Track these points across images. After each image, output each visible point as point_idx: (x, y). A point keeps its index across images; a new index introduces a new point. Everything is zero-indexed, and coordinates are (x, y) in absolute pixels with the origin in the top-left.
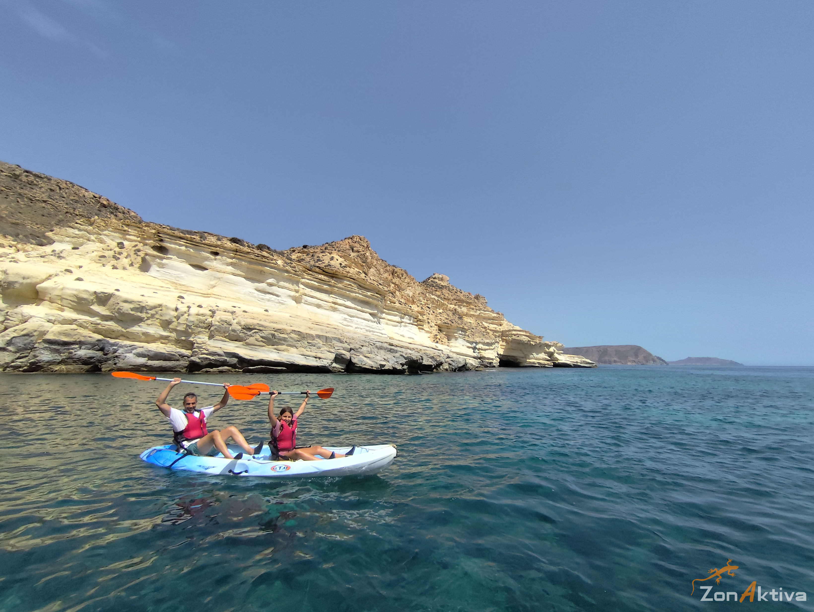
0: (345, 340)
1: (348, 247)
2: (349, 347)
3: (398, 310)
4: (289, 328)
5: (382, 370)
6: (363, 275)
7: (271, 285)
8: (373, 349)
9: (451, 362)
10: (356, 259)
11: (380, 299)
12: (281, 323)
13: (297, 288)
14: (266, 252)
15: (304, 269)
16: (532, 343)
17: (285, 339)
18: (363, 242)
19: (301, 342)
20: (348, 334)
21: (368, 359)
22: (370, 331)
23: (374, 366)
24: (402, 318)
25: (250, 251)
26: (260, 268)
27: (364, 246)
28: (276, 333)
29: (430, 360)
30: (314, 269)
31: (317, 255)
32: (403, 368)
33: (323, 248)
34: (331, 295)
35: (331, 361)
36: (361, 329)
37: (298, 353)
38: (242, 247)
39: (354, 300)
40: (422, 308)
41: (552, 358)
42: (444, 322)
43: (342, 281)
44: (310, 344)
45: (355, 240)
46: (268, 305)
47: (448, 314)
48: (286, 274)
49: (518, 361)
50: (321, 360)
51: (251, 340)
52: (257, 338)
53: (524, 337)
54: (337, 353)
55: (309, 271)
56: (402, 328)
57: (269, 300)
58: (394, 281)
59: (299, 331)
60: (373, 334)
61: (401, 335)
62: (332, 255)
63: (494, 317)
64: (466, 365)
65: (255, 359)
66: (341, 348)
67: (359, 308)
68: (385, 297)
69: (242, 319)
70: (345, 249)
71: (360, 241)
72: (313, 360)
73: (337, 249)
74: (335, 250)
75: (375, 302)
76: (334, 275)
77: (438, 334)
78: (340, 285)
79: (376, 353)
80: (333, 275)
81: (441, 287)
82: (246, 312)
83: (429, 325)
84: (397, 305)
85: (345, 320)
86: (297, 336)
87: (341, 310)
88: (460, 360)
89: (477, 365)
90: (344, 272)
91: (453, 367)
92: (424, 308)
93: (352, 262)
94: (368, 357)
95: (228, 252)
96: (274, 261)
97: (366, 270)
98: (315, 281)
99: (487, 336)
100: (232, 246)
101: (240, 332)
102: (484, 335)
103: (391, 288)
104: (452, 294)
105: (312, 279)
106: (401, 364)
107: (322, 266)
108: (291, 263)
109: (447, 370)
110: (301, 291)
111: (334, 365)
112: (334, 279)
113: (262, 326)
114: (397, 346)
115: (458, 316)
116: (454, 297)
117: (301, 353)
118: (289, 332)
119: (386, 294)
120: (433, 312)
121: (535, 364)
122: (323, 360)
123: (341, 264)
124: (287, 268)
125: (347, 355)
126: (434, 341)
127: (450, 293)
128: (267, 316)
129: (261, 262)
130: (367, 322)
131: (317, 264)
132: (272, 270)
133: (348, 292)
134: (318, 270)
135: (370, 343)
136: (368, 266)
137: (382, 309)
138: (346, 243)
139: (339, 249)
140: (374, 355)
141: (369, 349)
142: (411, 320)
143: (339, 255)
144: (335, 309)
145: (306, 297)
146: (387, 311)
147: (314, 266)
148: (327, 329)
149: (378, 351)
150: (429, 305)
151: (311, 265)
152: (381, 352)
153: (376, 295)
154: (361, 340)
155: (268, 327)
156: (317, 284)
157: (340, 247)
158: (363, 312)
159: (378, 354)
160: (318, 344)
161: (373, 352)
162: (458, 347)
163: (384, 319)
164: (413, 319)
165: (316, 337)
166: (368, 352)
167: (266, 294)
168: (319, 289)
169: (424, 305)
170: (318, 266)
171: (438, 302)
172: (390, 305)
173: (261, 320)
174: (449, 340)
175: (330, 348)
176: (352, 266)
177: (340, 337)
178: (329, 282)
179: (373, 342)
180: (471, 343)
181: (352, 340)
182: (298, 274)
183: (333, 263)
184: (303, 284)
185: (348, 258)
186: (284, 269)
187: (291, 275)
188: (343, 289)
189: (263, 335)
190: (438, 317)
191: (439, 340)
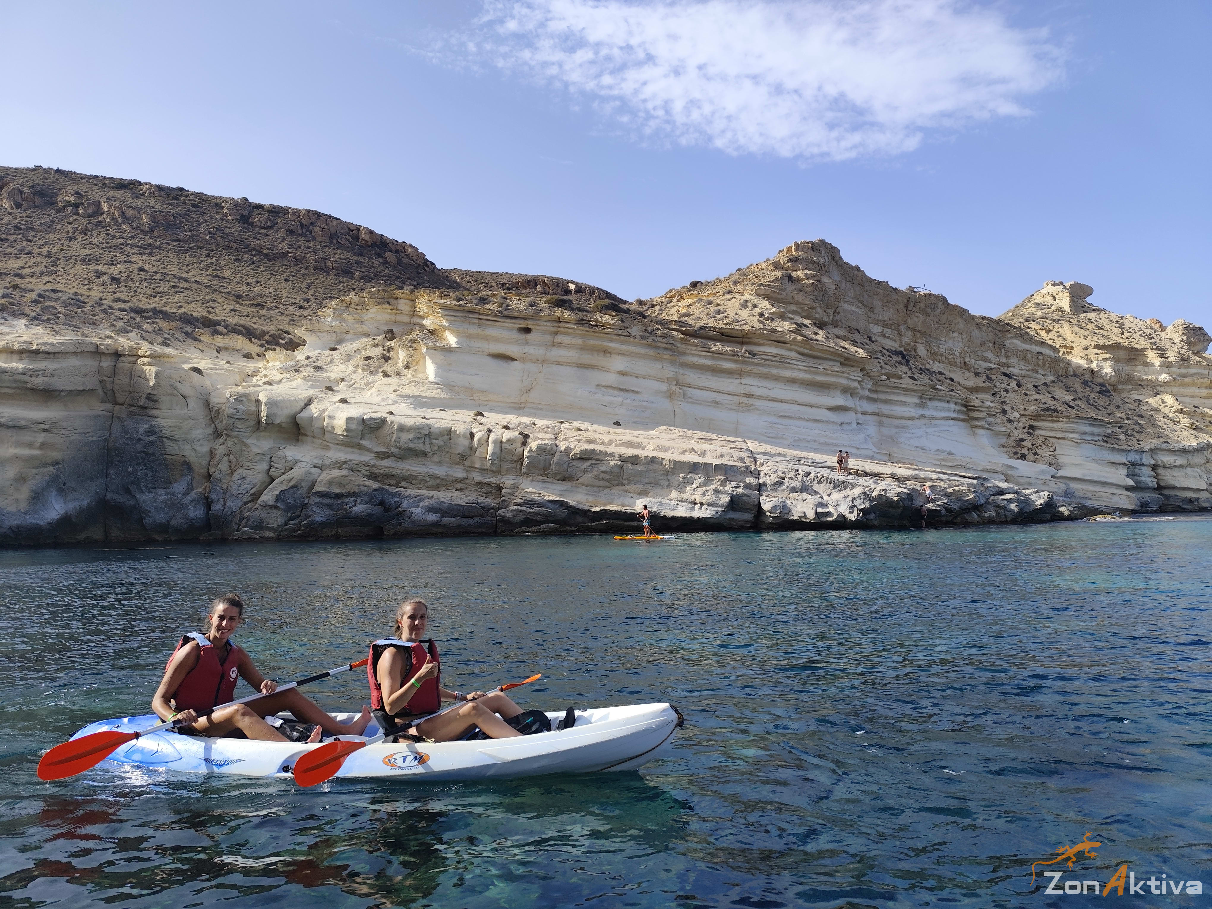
0: (750, 468)
1: (779, 273)
2: (756, 482)
4: (645, 455)
5: (822, 523)
7: (624, 374)
11: (850, 376)
13: (672, 375)
14: (613, 314)
15: (683, 336)
17: (640, 475)
23: (805, 515)
24: (920, 408)
25: (584, 316)
26: (603, 345)
28: (625, 465)
29: (942, 500)
31: (716, 300)
32: (866, 517)
35: (722, 509)
36: (808, 442)
38: (569, 312)
40: (989, 378)
42: (1045, 407)
43: (760, 349)
44: (686, 481)
46: (621, 413)
47: (1070, 384)
48: (650, 351)
50: (704, 507)
51: (587, 478)
52: (595, 473)
54: (733, 493)
55: (693, 340)
56: (924, 430)
57: (623, 403)
65: (595, 509)
66: (740, 485)
67: (802, 399)
68: (863, 369)
69: (571, 444)
70: (772, 278)
71: (809, 253)
72: (691, 509)
73: (756, 283)
74: (752, 284)
76: (745, 340)
77: (1025, 436)
79: (811, 491)
80: (741, 340)
82: (580, 429)
83: (1004, 419)
85: (771, 427)
87: (761, 407)
88: (1033, 498)
90: (766, 331)
91: (1010, 514)
93: (791, 304)
94: (794, 500)
95: (546, 324)
96: (626, 330)
98: (705, 357)
100: (554, 313)
101: (569, 466)
104: (1088, 332)
105: (700, 353)
106: (861, 510)
107: (722, 323)
110: (681, 379)
111: (730, 515)
112: (746, 347)
113: (601, 453)
115: (1098, 389)
118: (646, 460)
119: (865, 363)
120: (1019, 386)
122: (708, 508)
123: (761, 315)
125: (753, 497)
126: (1016, 453)
128: (616, 433)
129: (602, 335)
131: (712, 322)
132: (623, 347)
133: (774, 371)
134: (712, 333)
135: (800, 472)
136: (828, 306)
137: (867, 393)
138: (777, 265)
139: (760, 280)
140: (805, 495)
141: (797, 484)
142: (949, 410)
143: (759, 295)
144: (749, 408)
145: (690, 389)
146: (882, 396)
147: (702, 328)
148: (720, 451)
149: (816, 487)
150: (1011, 369)
151: (698, 326)
152: (821, 488)
153: (839, 368)
154: (783, 467)
155: (612, 455)
156: (709, 362)
157: (764, 277)
158: (812, 406)
159: (815, 492)
160: (699, 479)
161: (804, 489)
162: (1081, 465)
163: (873, 414)
164: (958, 408)
165: (694, 467)
166: (793, 490)
167: (616, 392)
168: (716, 371)
169: (994, 371)
170: (712, 325)
171: (1040, 357)
172: (887, 383)
173: (603, 443)
174: (1055, 450)
175: (721, 485)
176: (790, 312)
177: (739, 464)
178: (734, 355)
179: (808, 469)
180: (1124, 454)
181: (765, 469)
182: (672, 349)
183: (744, 314)
184: (684, 365)
185: (779, 296)
186: (645, 342)
187: (659, 351)
188: (763, 365)
189: (604, 468)
190: (1031, 395)
191: (1026, 453)
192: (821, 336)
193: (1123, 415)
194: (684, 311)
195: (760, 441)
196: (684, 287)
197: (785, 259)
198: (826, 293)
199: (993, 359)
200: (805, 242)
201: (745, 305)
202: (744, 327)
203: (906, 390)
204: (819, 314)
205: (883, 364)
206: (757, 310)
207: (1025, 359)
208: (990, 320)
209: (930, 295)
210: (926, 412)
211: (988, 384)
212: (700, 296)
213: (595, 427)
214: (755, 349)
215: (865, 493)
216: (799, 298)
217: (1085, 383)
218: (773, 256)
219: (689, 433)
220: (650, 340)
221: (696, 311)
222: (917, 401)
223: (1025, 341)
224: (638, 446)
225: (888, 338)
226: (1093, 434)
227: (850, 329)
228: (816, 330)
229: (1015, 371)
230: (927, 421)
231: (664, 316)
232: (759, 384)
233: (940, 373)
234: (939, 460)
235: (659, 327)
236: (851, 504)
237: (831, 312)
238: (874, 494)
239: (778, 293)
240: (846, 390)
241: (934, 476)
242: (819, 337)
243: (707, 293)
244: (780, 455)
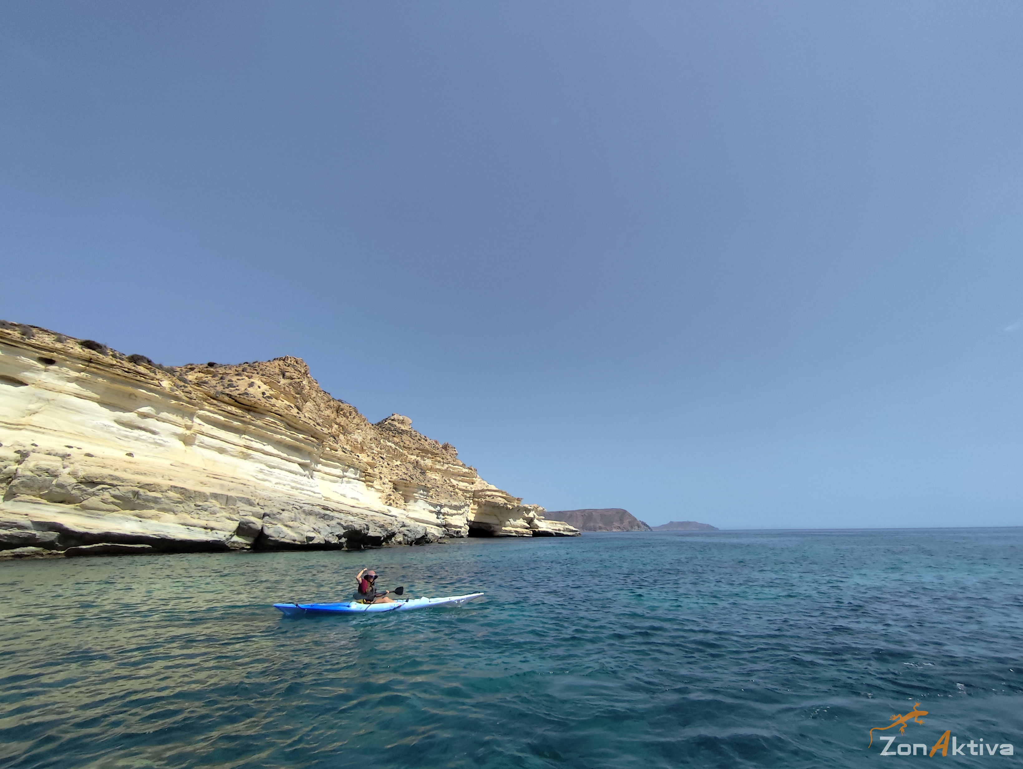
0: (257, 501)
1: (277, 370)
2: (262, 512)
3: (339, 460)
4: (165, 483)
5: (309, 545)
6: (295, 411)
7: (145, 416)
8: (298, 515)
9: (406, 533)
10: (287, 389)
11: (315, 444)
12: (154, 475)
13: (189, 423)
14: (145, 367)
15: (205, 396)
16: (509, 506)
17: (156, 500)
18: (299, 366)
19: (184, 505)
20: (263, 493)
21: (290, 529)
22: (297, 489)
23: (297, 539)
24: (344, 471)
25: (115, 363)
26: (130, 389)
27: (300, 372)
28: (141, 491)
29: (379, 530)
30: (221, 397)
31: (229, 377)
32: (340, 541)
33: (240, 369)
34: (243, 436)
35: (230, 533)
36: (284, 485)
37: (177, 521)
38: (101, 356)
39: (278, 444)
40: (373, 458)
41: (532, 525)
42: (401, 477)
43: (263, 416)
44: (200, 508)
45: (289, 362)
46: (133, 446)
47: (408, 467)
48: (174, 402)
49: (492, 529)
50: (214, 531)
51: (93, 501)
52: (104, 497)
53: (500, 499)
54: (242, 520)
55: (212, 400)
56: (344, 484)
57: (137, 439)
58: (338, 420)
59: (183, 488)
60: (301, 493)
61: (341, 495)
62: (252, 380)
63: (465, 473)
64: (427, 536)
65: (95, 532)
66: (248, 513)
67: (285, 455)
68: (323, 441)
69: (80, 467)
70: (272, 373)
71: (295, 364)
72: (200, 533)
73: (261, 372)
74: (258, 373)
75: (309, 448)
77: (392, 493)
78: (259, 422)
79: (303, 521)
80: (250, 408)
81: (400, 431)
82: (92, 456)
83: (381, 482)
84: (340, 453)
85: (261, 472)
86: (178, 495)
87: (256, 457)
88: (419, 529)
89: (440, 536)
90: (267, 405)
91: (409, 539)
92: (376, 458)
93: (281, 392)
94: (290, 527)
95: (74, 360)
96: (156, 382)
97: (300, 403)
98: (220, 415)
99: (455, 497)
100: (83, 353)
101: (73, 489)
102: (451, 496)
103: (334, 430)
104: (415, 441)
105: (217, 411)
106: (337, 536)
107: (235, 393)
108: (184, 386)
109: (400, 543)
110: (196, 427)
111: (236, 538)
112: (251, 413)
113: (118, 479)
114: (334, 510)
115: (420, 471)
116: (417, 445)
117: (182, 521)
118: (165, 488)
119: (325, 438)
120: (388, 464)
121: (512, 533)
122: (218, 532)
123: (264, 393)
124: (177, 393)
125: (258, 523)
126: (386, 503)
127: (411, 440)
128: (130, 462)
129: (132, 381)
130: (294, 475)
131: (227, 391)
134: (227, 399)
135: (294, 506)
136: (303, 399)
139: (263, 372)
140: (298, 524)
141: (291, 515)
142: (357, 474)
143: (263, 382)
144: (247, 456)
145: (202, 436)
146: (325, 461)
147: (221, 393)
148: (231, 486)
149: (306, 517)
150: (383, 455)
151: (217, 391)
153: (310, 438)
154: (281, 501)
155: (127, 481)
156: (222, 419)
157: (268, 371)
158: (289, 461)
159: (305, 521)
160: (212, 507)
161: (296, 519)
164: (360, 473)
165: (210, 497)
166: (290, 519)
167: (133, 429)
168: (227, 426)
169: (376, 455)
170: (229, 393)
171: (396, 451)
173: (117, 469)
174: (406, 502)
175: (231, 513)
176: (283, 397)
177: (249, 497)
178: (244, 417)
179: (298, 504)
180: (435, 506)
181: (269, 502)
183: (252, 390)
184: (200, 417)
185: (277, 385)
186: (172, 394)
187: (182, 403)
188: (264, 428)
189: (115, 493)
190: (394, 470)
191: (392, 502)
193: (431, 486)
194: (203, 380)
196: (202, 364)
197: (281, 363)
198: (304, 391)
199: (376, 448)
201: (252, 385)
202: (251, 399)
203: (339, 458)
206: (261, 390)
207: (390, 450)
209: (350, 406)
210: (348, 474)
211: (374, 461)
212: (216, 373)
215: (340, 524)
216: (289, 389)
217: (414, 467)
219: (201, 469)
221: (214, 381)
222: (342, 466)
223: (389, 441)
226: (422, 494)
228: (298, 411)
230: (347, 479)
232: (257, 440)
235: (186, 385)
237: (304, 403)
239: (275, 383)
243: (222, 372)
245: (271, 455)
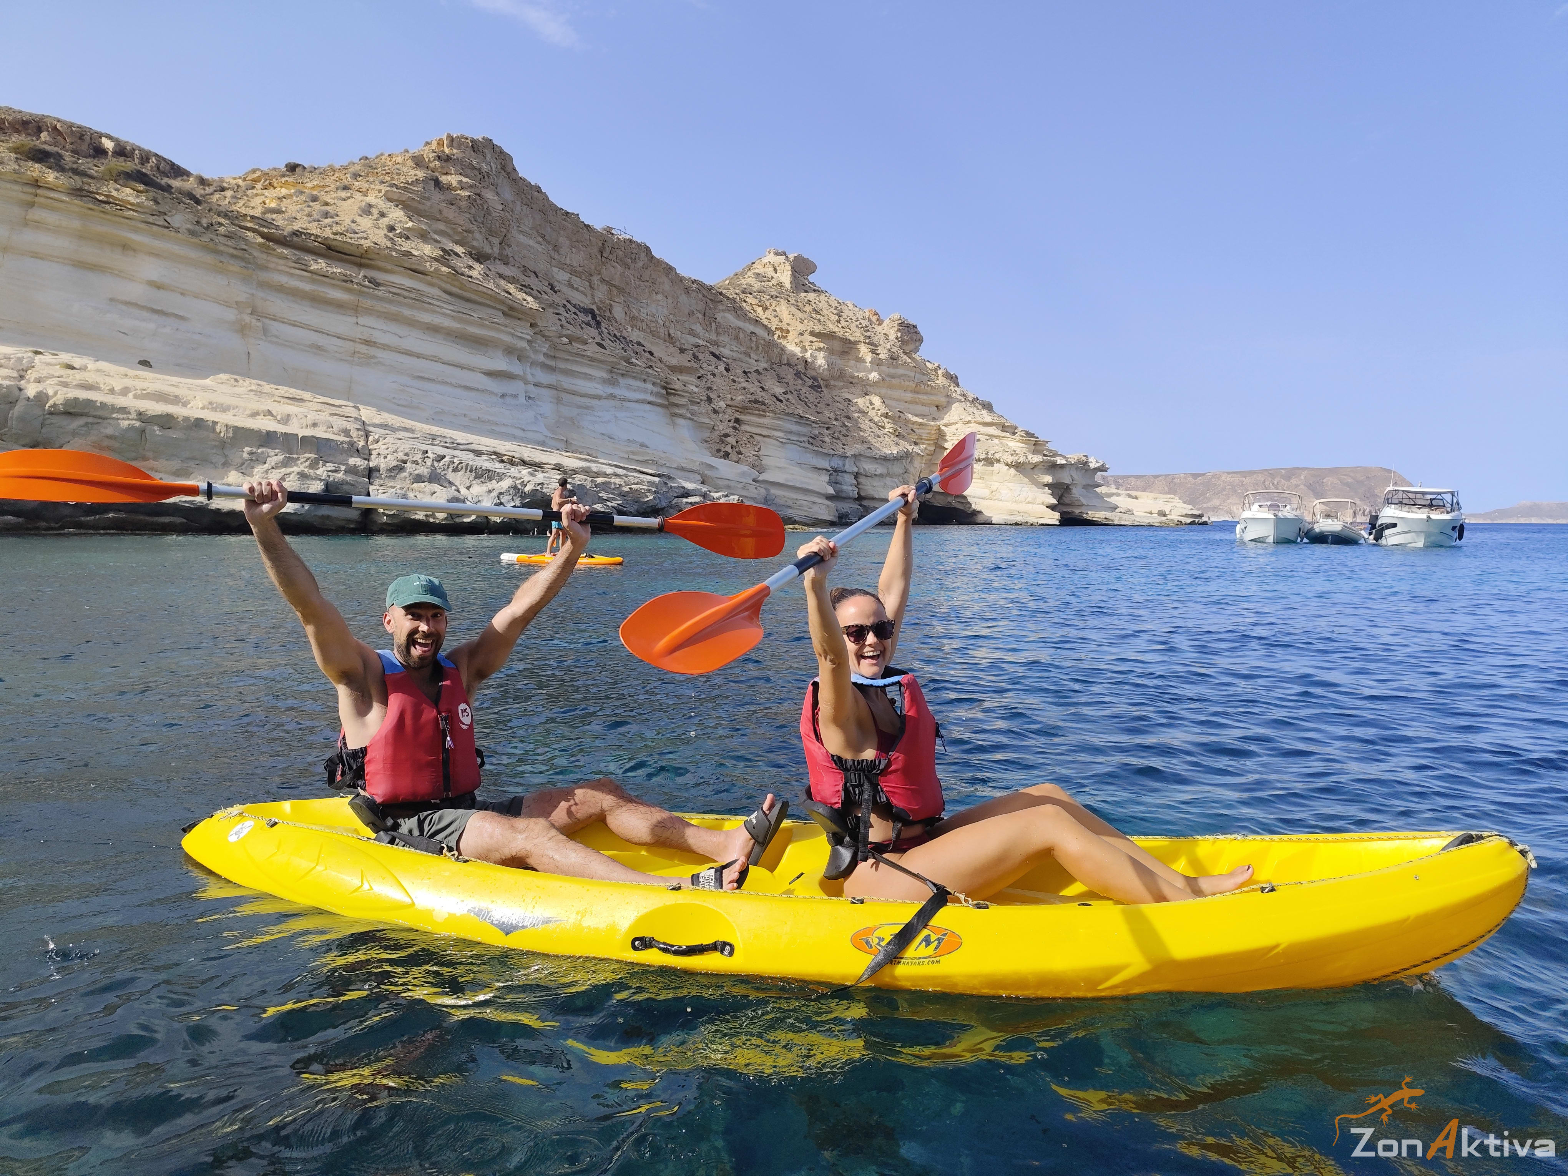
1: (422, 172)
2: (368, 465)
4: (186, 414)
7: (157, 288)
10: (447, 214)
11: (514, 332)
12: (174, 399)
13: (245, 298)
15: (264, 241)
16: (1011, 458)
17: (174, 444)
19: (226, 452)
24: (611, 385)
25: (79, 185)
26: (114, 234)
28: (149, 428)
31: (326, 196)
33: (348, 175)
34: (357, 319)
38: (55, 173)
40: (695, 357)
41: (1066, 500)
42: (752, 398)
44: (253, 457)
45: (451, 150)
47: (783, 375)
54: (329, 479)
55: (281, 249)
59: (217, 423)
62: (370, 199)
63: (919, 385)
66: (340, 467)
70: (411, 180)
71: (468, 153)
73: (388, 181)
74: (382, 183)
76: (364, 261)
77: (730, 431)
78: (380, 291)
82: (72, 367)
83: (709, 408)
86: (213, 436)
87: (388, 362)
90: (393, 253)
92: (701, 356)
93: (434, 221)
94: (419, 492)
96: (164, 218)
98: (299, 278)
100: (20, 170)
104: (805, 315)
105: (294, 271)
107: (332, 232)
108: (219, 223)
110: (260, 307)
112: (362, 271)
113: (105, 407)
115: (810, 382)
118: (188, 423)
119: (536, 317)
120: (727, 370)
123: (391, 229)
125: (359, 485)
126: (719, 451)
130: (475, 396)
131: (312, 227)
132: (157, 244)
133: (407, 312)
134: (310, 244)
135: (430, 454)
136: (491, 232)
137: (541, 358)
138: (419, 162)
139: (393, 179)
140: (436, 487)
141: (424, 471)
142: (645, 391)
143: (390, 200)
144: (368, 361)
145: (275, 324)
146: (562, 365)
147: (297, 233)
148: (312, 417)
149: (451, 476)
150: (721, 349)
151: (289, 229)
152: (458, 479)
153: (500, 318)
154: (406, 446)
155: (124, 410)
156: (307, 287)
157: (399, 174)
158: (462, 367)
159: (450, 483)
160: (275, 457)
161: (434, 478)
162: (785, 468)
163: (550, 387)
164: (656, 389)
165: (268, 439)
166: (419, 479)
167: (145, 314)
168: (317, 301)
169: (701, 349)
170: (314, 232)
171: (754, 339)
172: (569, 347)
173: (112, 391)
174: (760, 449)
175: (311, 467)
176: (435, 232)
177: (341, 438)
178: (346, 281)
179: (441, 451)
180: (828, 458)
181: (380, 447)
182: (243, 256)
183: (365, 223)
184: (263, 285)
185: (420, 207)
186: (195, 240)
187: (222, 259)
188: (391, 302)
189: (109, 431)
190: (739, 383)
191: (730, 450)
192: (477, 270)
193: (832, 416)
194: (273, 205)
195: (380, 408)
196: (275, 169)
197: (432, 155)
198: (490, 214)
199: (703, 335)
200: (462, 136)
201: (367, 210)
202: (362, 242)
203: (592, 359)
204: (479, 241)
205: (564, 323)
206: (385, 221)
207: (737, 338)
208: (702, 285)
209: (631, 241)
210: (617, 391)
211: (693, 364)
212: (300, 187)
213: (103, 365)
214: (380, 276)
215: (515, 487)
216: (450, 213)
217: (798, 374)
218: (416, 149)
219: (267, 388)
220: (205, 238)
221: (291, 207)
222: (605, 375)
223: (738, 317)
224: (176, 400)
225: (577, 289)
226: (799, 434)
227: (525, 270)
228: (471, 262)
229: (725, 351)
230: (618, 403)
231: (239, 207)
232: (385, 328)
233: (639, 344)
234: (627, 452)
235: (222, 220)
236: (496, 501)
237: (496, 241)
238: (527, 489)
239: (419, 202)
240: (510, 351)
241: (609, 470)
242: (474, 273)
243: (311, 183)
244: (406, 429)
245: (418, 357)
